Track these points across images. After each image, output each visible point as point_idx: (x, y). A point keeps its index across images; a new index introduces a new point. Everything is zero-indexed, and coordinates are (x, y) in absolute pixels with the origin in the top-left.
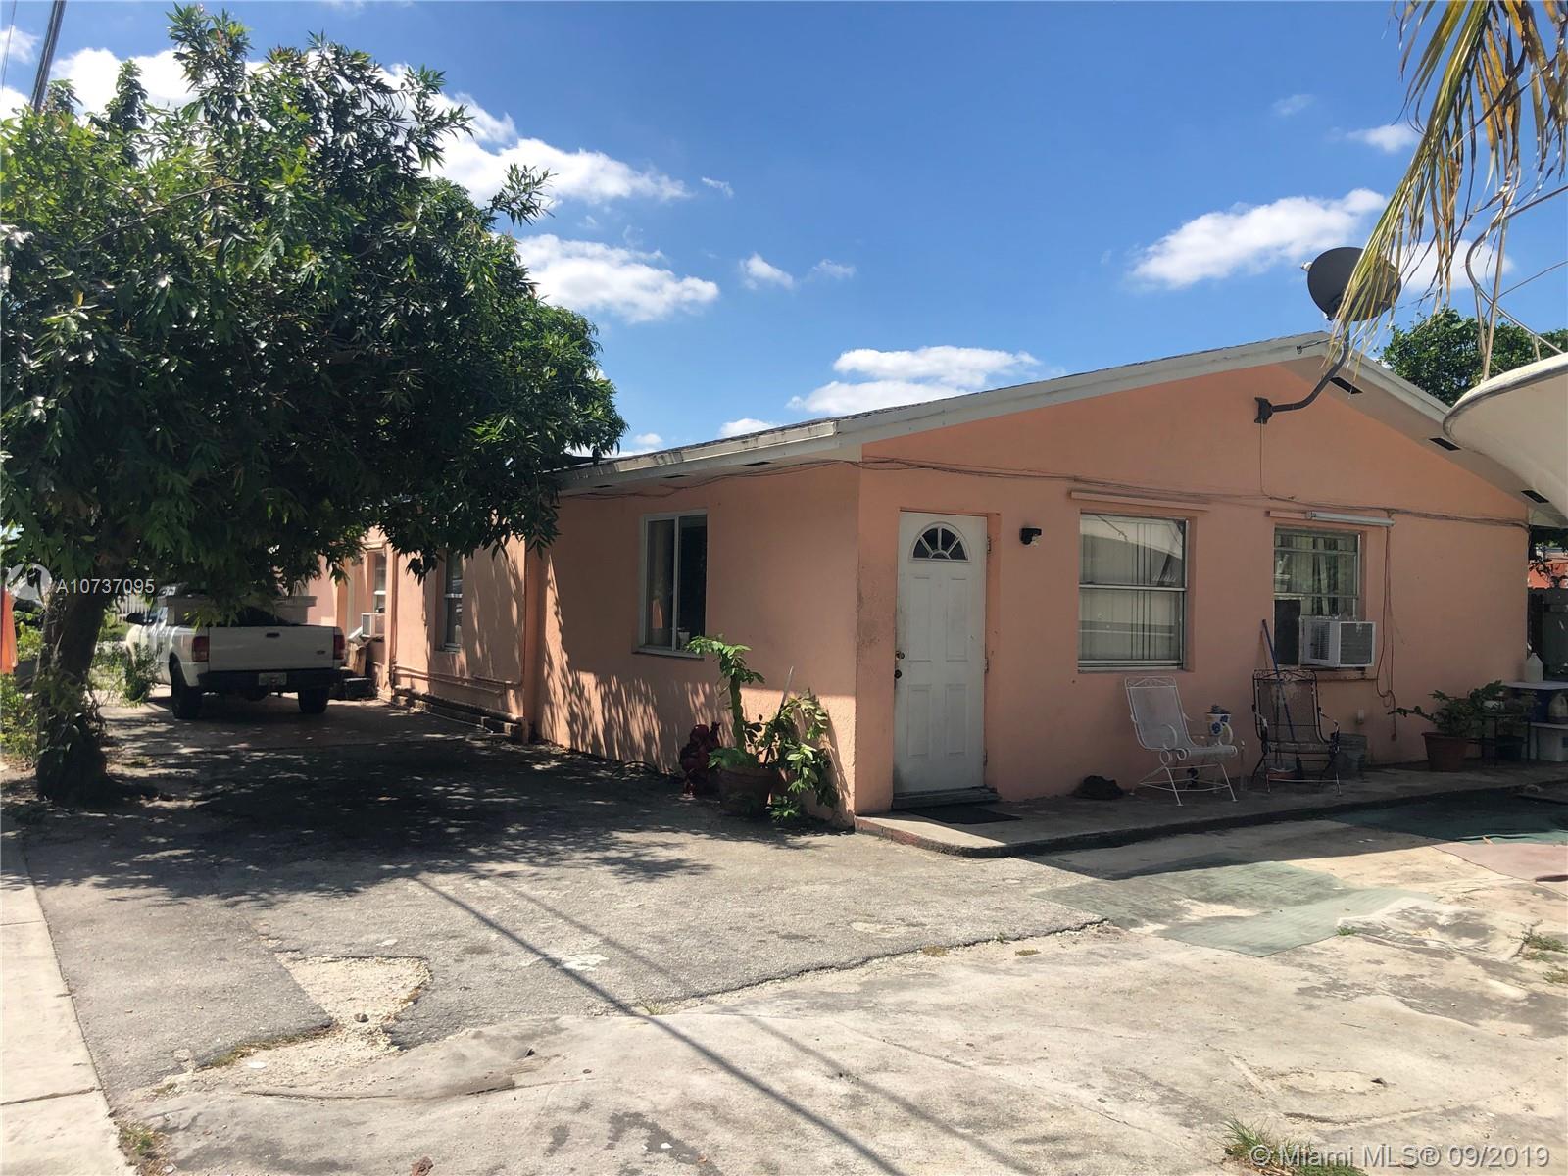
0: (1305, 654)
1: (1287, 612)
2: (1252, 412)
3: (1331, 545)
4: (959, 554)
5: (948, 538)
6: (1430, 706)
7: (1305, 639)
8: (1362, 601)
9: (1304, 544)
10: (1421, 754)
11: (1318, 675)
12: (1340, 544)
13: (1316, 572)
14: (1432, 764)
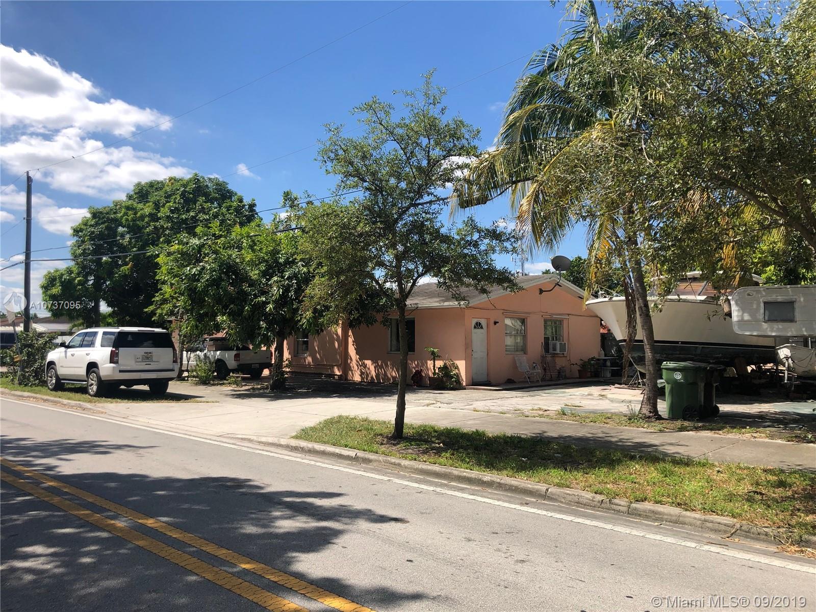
0: (551, 351)
1: (546, 339)
2: (538, 292)
3: (555, 323)
4: (482, 328)
5: (480, 324)
6: (579, 363)
7: (551, 347)
8: (563, 337)
9: (549, 323)
10: (577, 375)
11: (554, 355)
12: (557, 323)
13: (552, 329)
14: (580, 378)
